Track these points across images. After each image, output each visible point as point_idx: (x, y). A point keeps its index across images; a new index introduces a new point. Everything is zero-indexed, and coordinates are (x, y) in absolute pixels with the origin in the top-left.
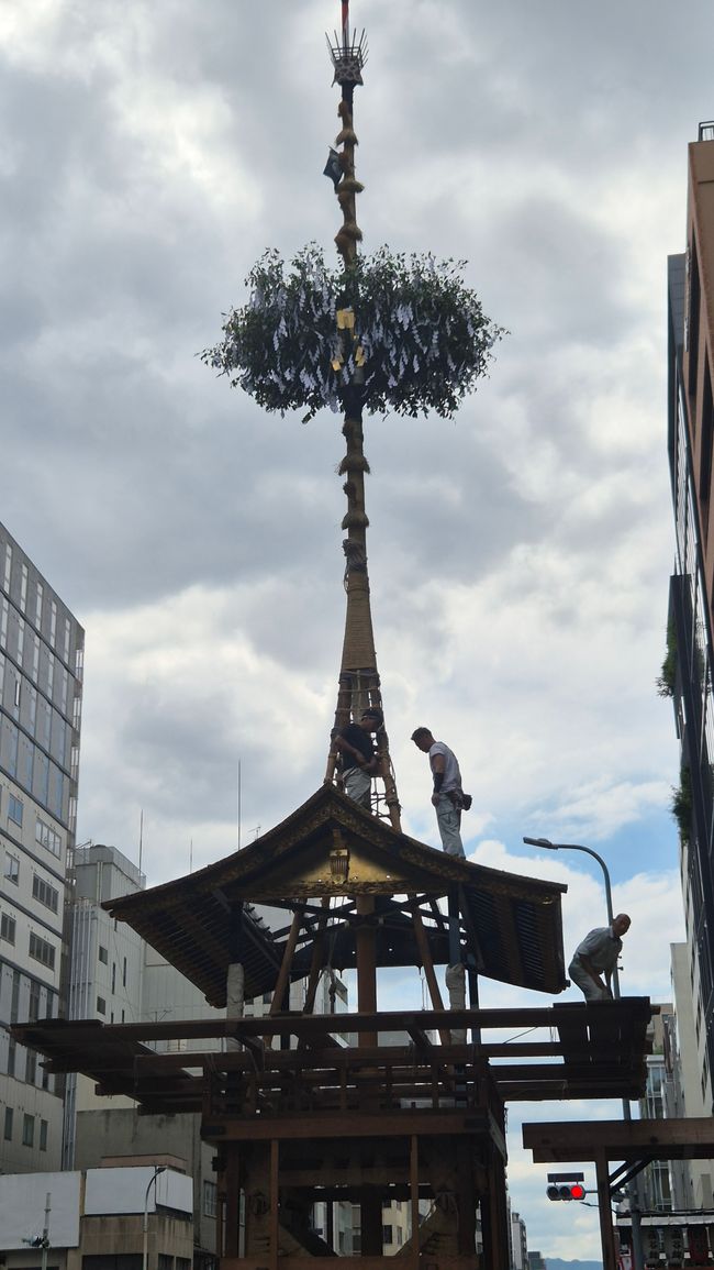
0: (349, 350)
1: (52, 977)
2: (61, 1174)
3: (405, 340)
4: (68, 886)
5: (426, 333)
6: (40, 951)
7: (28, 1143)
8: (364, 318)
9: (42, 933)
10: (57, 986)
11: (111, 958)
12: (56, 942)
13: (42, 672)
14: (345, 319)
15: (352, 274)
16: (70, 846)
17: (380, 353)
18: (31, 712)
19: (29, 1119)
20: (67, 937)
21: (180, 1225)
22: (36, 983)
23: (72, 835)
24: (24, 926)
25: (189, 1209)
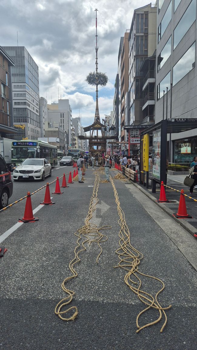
0: (97, 81)
1: (38, 114)
2: (41, 138)
3: (102, 81)
4: (39, 103)
5: (103, 80)
6: (37, 111)
7: (37, 134)
8: (98, 78)
9: (37, 109)
10: (39, 115)
11: (45, 112)
12: (38, 110)
13: (34, 74)
14: (97, 78)
15: (97, 73)
16: (39, 98)
17: (100, 81)
18: (33, 80)
19: (37, 131)
20: (39, 109)
21: (58, 143)
22: (37, 115)
23: (39, 96)
24: (35, 108)
25: (59, 142)
